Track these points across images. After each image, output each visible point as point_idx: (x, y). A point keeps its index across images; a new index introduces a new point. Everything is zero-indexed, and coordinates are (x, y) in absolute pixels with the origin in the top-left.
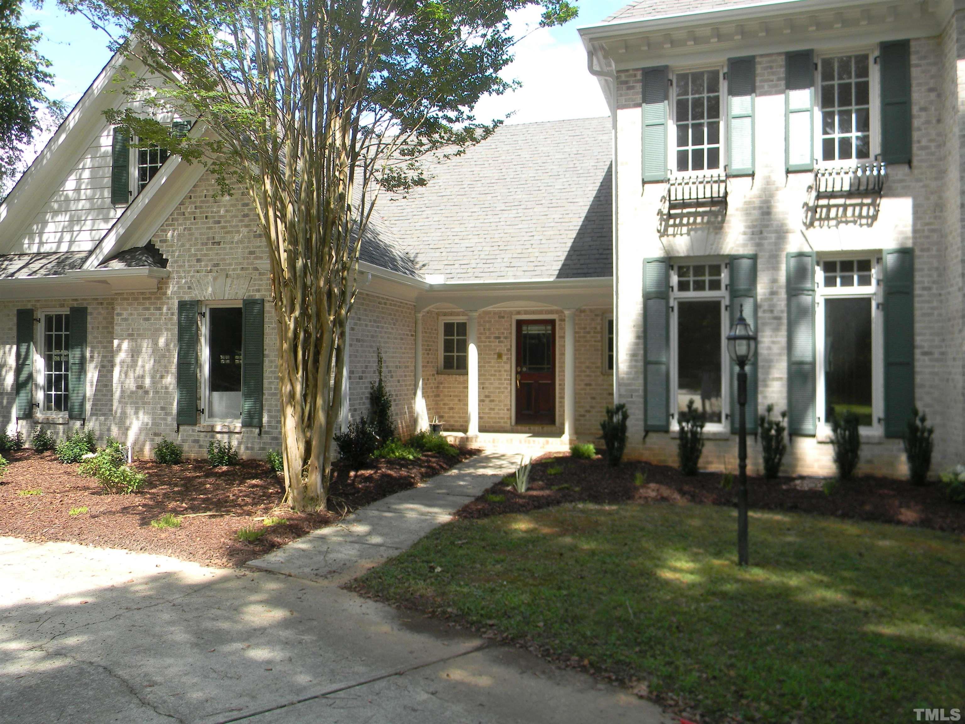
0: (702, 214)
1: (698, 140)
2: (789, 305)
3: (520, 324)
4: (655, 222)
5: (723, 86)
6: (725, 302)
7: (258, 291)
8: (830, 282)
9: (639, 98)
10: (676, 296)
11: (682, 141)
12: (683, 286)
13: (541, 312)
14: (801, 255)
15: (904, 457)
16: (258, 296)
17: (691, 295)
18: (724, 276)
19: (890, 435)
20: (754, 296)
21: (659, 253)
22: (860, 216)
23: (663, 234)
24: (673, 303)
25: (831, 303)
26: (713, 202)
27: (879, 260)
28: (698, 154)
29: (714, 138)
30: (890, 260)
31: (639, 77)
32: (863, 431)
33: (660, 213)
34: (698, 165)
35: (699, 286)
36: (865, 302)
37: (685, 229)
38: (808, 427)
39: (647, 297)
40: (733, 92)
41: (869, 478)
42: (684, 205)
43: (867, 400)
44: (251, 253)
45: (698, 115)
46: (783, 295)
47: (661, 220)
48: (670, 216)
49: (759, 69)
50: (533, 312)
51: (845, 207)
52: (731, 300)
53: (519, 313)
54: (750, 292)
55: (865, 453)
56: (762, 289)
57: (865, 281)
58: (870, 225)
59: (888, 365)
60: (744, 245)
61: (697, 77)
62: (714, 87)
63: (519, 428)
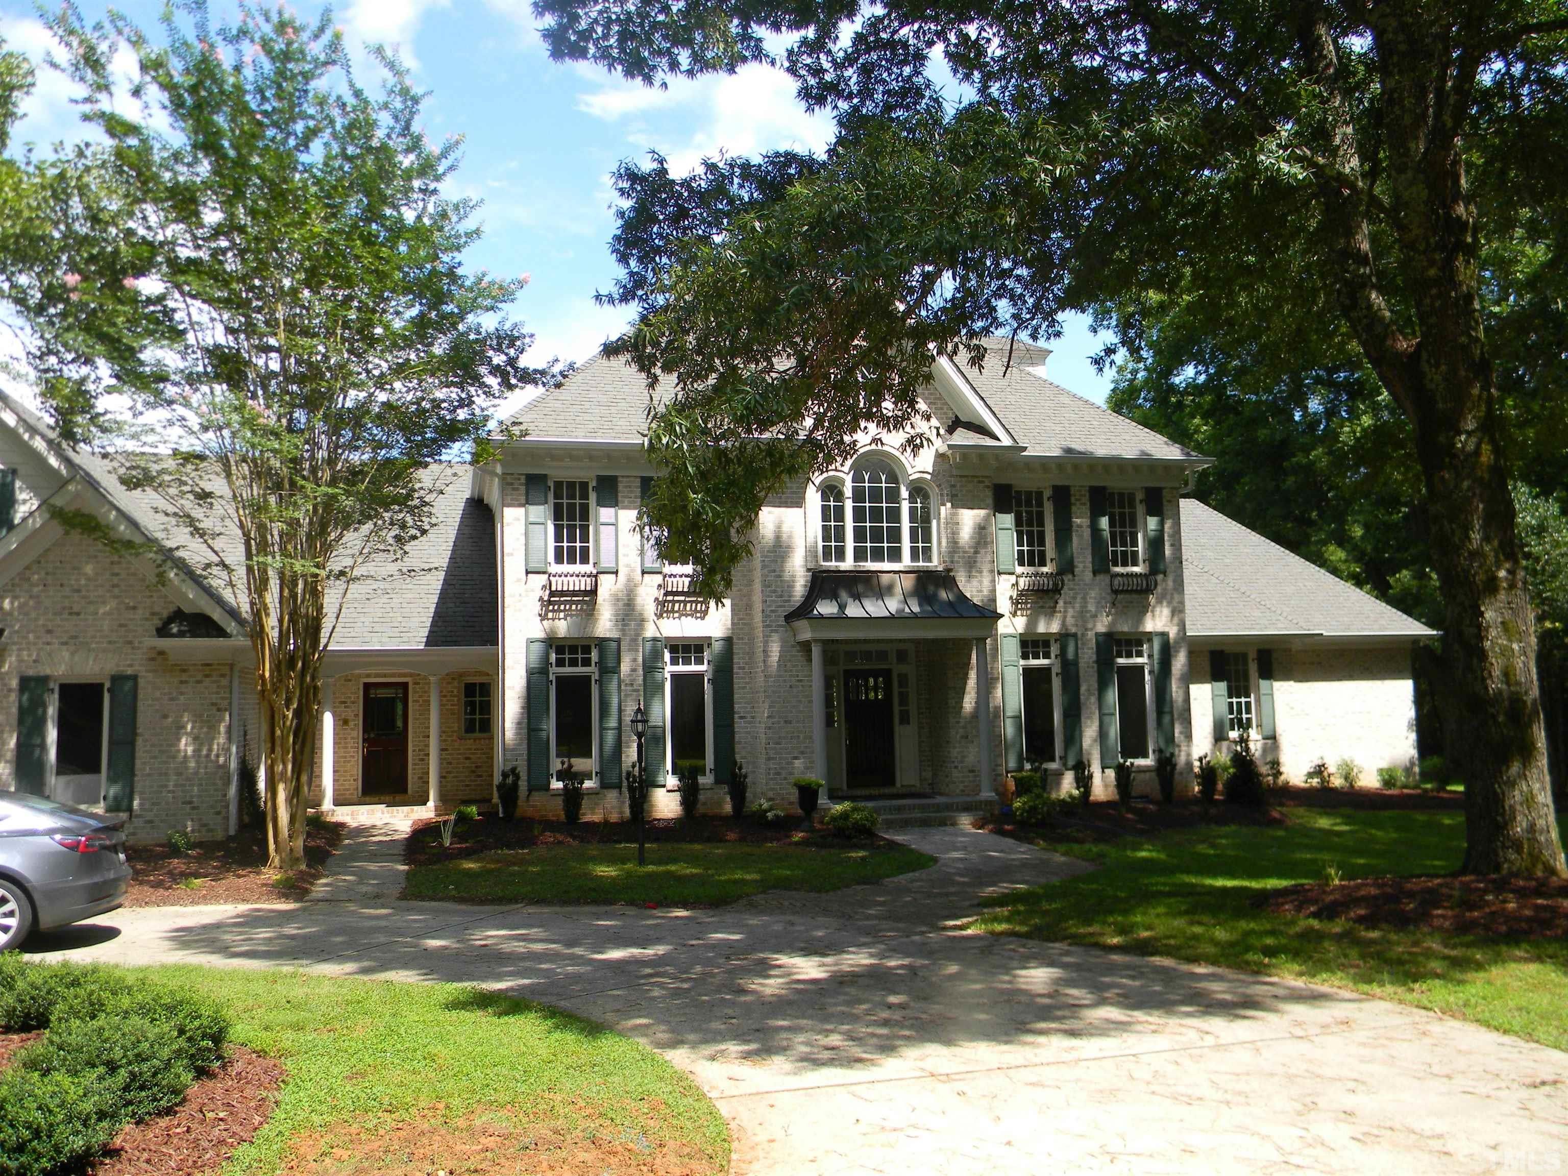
0: (577, 603)
1: (572, 539)
2: (645, 680)
3: (367, 686)
4: (537, 608)
5: (593, 497)
6: (595, 677)
7: (131, 666)
8: (674, 661)
9: (523, 499)
10: (554, 670)
11: (558, 538)
12: (560, 663)
13: (393, 675)
14: (655, 639)
15: (728, 799)
16: (129, 672)
17: (567, 670)
18: (594, 655)
19: (718, 781)
20: (619, 673)
21: (541, 635)
22: (696, 611)
23: (543, 617)
24: (552, 677)
25: (675, 677)
26: (585, 593)
27: (709, 645)
28: (571, 550)
29: (585, 538)
30: (717, 647)
31: (523, 480)
32: (701, 780)
33: (541, 599)
34: (572, 560)
35: (573, 663)
36: (699, 676)
37: (562, 615)
38: (660, 780)
39: (530, 673)
40: (601, 503)
41: (704, 816)
42: (562, 593)
43: (703, 757)
44: (121, 625)
45: (572, 517)
46: (640, 672)
47: (542, 606)
48: (550, 602)
49: (621, 487)
50: (385, 676)
51: (685, 602)
52: (601, 676)
53: (368, 676)
54: (616, 670)
55: (702, 797)
56: (625, 667)
57: (699, 661)
58: (703, 618)
59: (716, 726)
60: (610, 630)
61: (571, 485)
62: (585, 496)
63: (367, 799)
